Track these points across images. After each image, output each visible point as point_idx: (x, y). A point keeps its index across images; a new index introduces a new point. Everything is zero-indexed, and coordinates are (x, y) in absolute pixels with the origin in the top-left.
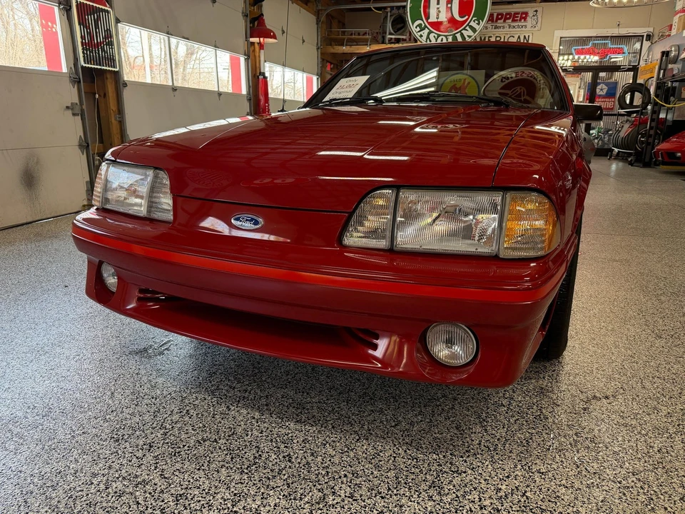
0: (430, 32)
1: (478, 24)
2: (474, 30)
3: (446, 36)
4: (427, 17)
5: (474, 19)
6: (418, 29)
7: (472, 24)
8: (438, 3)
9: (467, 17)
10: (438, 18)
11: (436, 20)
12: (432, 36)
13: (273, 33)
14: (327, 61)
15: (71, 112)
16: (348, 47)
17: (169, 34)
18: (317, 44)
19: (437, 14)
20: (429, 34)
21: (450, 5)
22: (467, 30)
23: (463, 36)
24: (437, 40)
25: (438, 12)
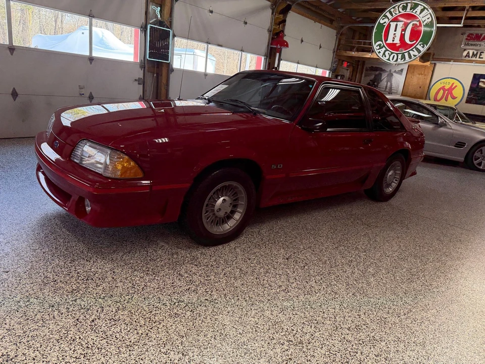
0: (387, 50)
1: (423, 47)
2: (419, 51)
3: (397, 54)
4: (386, 40)
5: (420, 43)
6: (378, 47)
8: (395, 31)
9: (415, 41)
10: (393, 41)
11: (392, 42)
12: (387, 53)
13: (287, 43)
14: (343, 61)
15: (137, 82)
16: (356, 53)
17: (208, 43)
18: (334, 49)
19: (394, 38)
20: (385, 51)
21: (403, 33)
22: (413, 51)
23: (409, 55)
24: (390, 56)
25: (394, 37)
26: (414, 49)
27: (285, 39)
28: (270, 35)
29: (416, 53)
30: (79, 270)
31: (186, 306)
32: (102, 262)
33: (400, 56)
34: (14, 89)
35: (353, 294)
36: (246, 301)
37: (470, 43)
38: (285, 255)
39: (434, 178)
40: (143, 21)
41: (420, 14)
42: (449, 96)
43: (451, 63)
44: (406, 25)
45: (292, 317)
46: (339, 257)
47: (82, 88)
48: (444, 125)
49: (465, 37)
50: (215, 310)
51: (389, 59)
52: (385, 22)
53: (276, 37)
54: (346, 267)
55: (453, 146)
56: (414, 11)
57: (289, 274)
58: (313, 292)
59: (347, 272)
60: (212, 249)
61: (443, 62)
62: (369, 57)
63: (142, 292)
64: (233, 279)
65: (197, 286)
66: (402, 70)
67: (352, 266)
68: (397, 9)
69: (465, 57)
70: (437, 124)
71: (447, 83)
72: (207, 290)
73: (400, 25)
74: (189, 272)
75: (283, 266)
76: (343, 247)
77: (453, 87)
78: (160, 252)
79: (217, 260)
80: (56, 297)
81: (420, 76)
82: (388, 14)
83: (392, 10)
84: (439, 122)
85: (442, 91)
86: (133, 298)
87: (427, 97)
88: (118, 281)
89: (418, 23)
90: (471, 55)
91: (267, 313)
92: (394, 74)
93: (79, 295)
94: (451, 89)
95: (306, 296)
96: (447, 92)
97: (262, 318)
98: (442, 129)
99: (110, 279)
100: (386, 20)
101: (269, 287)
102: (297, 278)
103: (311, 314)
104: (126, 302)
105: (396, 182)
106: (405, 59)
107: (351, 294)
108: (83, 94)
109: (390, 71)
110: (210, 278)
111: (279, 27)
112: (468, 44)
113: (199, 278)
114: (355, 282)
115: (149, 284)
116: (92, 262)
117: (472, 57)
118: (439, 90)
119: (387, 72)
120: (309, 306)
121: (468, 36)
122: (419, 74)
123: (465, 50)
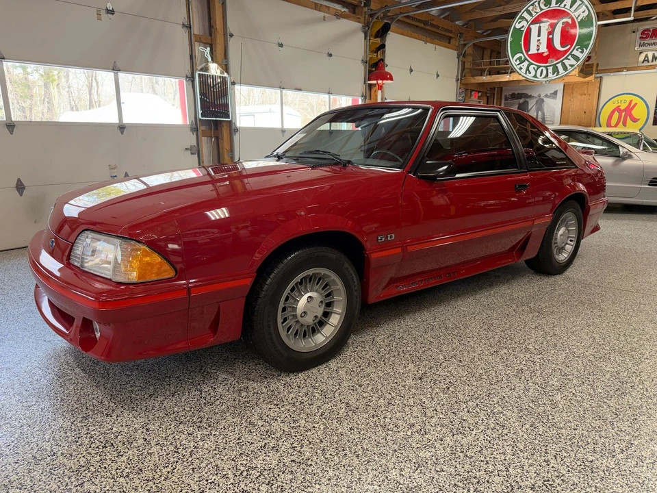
0: (530, 64)
1: (582, 52)
2: (577, 59)
3: (546, 67)
4: (528, 49)
5: (577, 47)
6: (518, 62)
7: (575, 52)
8: (539, 35)
9: (569, 46)
10: (538, 50)
11: (536, 52)
12: (531, 68)
13: (390, 74)
14: (472, 91)
15: (189, 152)
16: (488, 77)
17: (281, 88)
18: (457, 76)
19: (538, 46)
20: (528, 66)
21: (551, 36)
22: (569, 59)
23: (564, 66)
24: (536, 72)
25: (538, 44)
26: (570, 57)
27: (387, 69)
28: (365, 68)
29: (573, 62)
30: (93, 433)
31: (260, 476)
32: (131, 416)
33: (550, 69)
34: (19, 180)
35: (531, 426)
36: (358, 456)
37: (646, 42)
38: (415, 372)
39: (627, 232)
40: (188, 67)
41: (571, 7)
42: (628, 118)
43: (624, 73)
44: (553, 26)
45: (436, 476)
46: (501, 367)
47: (114, 168)
48: (628, 156)
49: (639, 34)
50: (307, 478)
51: (535, 76)
52: (523, 26)
53: (374, 69)
54: (515, 382)
55: (646, 184)
56: (562, 5)
57: (424, 403)
58: (467, 429)
59: (517, 390)
60: (302, 375)
61: (612, 74)
62: (507, 80)
63: (190, 459)
64: (335, 421)
65: (278, 439)
66: (555, 93)
67: (523, 378)
68: (537, 5)
69: (643, 62)
70: (619, 157)
71: (623, 102)
72: (294, 445)
73: (545, 26)
74: (265, 417)
75: (413, 390)
76: (505, 351)
77: (632, 105)
78: (220, 390)
79: (310, 393)
80: (52, 482)
81: (583, 96)
82: (526, 15)
83: (530, 8)
84: (621, 153)
85: (616, 114)
86: (175, 470)
87: (597, 123)
88: (153, 443)
89: (570, 21)
90: (650, 58)
91: (394, 473)
92: (545, 99)
93: (89, 474)
94: (629, 110)
95: (455, 437)
96: (623, 114)
97: (385, 483)
98: (627, 162)
99: (141, 441)
100: (524, 23)
101: (395, 429)
102: (438, 408)
103: (466, 467)
104: (163, 478)
105: (572, 243)
106: (558, 72)
107: (527, 426)
108: (116, 176)
109: (540, 96)
110: (298, 424)
111: (377, 56)
112: (644, 45)
113: (282, 425)
114: (531, 405)
115: (201, 444)
116: (115, 417)
117: (652, 62)
118: (613, 112)
119: (536, 97)
120: (461, 454)
121: (643, 33)
122: (581, 95)
123: (641, 53)
